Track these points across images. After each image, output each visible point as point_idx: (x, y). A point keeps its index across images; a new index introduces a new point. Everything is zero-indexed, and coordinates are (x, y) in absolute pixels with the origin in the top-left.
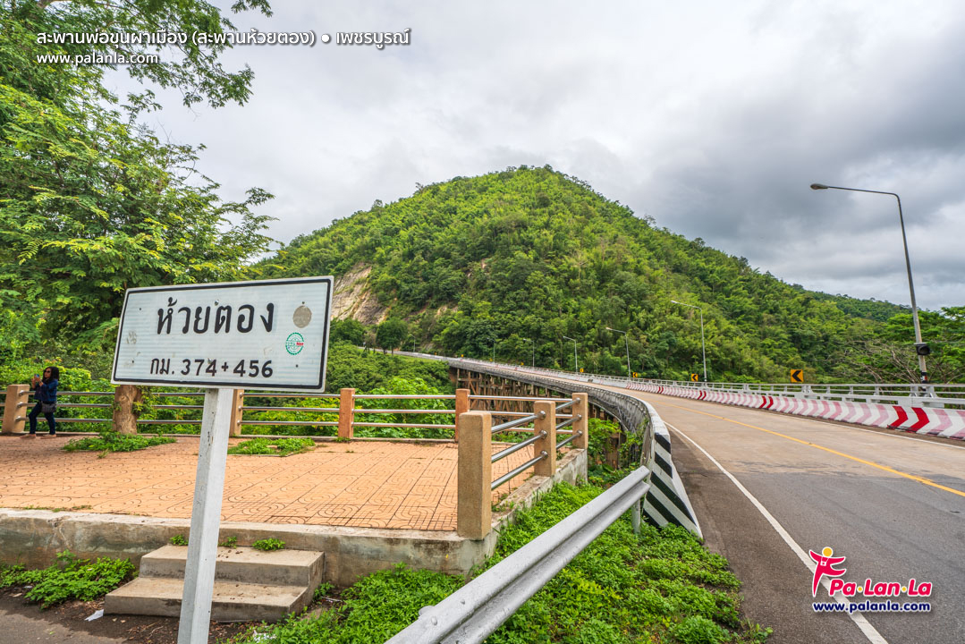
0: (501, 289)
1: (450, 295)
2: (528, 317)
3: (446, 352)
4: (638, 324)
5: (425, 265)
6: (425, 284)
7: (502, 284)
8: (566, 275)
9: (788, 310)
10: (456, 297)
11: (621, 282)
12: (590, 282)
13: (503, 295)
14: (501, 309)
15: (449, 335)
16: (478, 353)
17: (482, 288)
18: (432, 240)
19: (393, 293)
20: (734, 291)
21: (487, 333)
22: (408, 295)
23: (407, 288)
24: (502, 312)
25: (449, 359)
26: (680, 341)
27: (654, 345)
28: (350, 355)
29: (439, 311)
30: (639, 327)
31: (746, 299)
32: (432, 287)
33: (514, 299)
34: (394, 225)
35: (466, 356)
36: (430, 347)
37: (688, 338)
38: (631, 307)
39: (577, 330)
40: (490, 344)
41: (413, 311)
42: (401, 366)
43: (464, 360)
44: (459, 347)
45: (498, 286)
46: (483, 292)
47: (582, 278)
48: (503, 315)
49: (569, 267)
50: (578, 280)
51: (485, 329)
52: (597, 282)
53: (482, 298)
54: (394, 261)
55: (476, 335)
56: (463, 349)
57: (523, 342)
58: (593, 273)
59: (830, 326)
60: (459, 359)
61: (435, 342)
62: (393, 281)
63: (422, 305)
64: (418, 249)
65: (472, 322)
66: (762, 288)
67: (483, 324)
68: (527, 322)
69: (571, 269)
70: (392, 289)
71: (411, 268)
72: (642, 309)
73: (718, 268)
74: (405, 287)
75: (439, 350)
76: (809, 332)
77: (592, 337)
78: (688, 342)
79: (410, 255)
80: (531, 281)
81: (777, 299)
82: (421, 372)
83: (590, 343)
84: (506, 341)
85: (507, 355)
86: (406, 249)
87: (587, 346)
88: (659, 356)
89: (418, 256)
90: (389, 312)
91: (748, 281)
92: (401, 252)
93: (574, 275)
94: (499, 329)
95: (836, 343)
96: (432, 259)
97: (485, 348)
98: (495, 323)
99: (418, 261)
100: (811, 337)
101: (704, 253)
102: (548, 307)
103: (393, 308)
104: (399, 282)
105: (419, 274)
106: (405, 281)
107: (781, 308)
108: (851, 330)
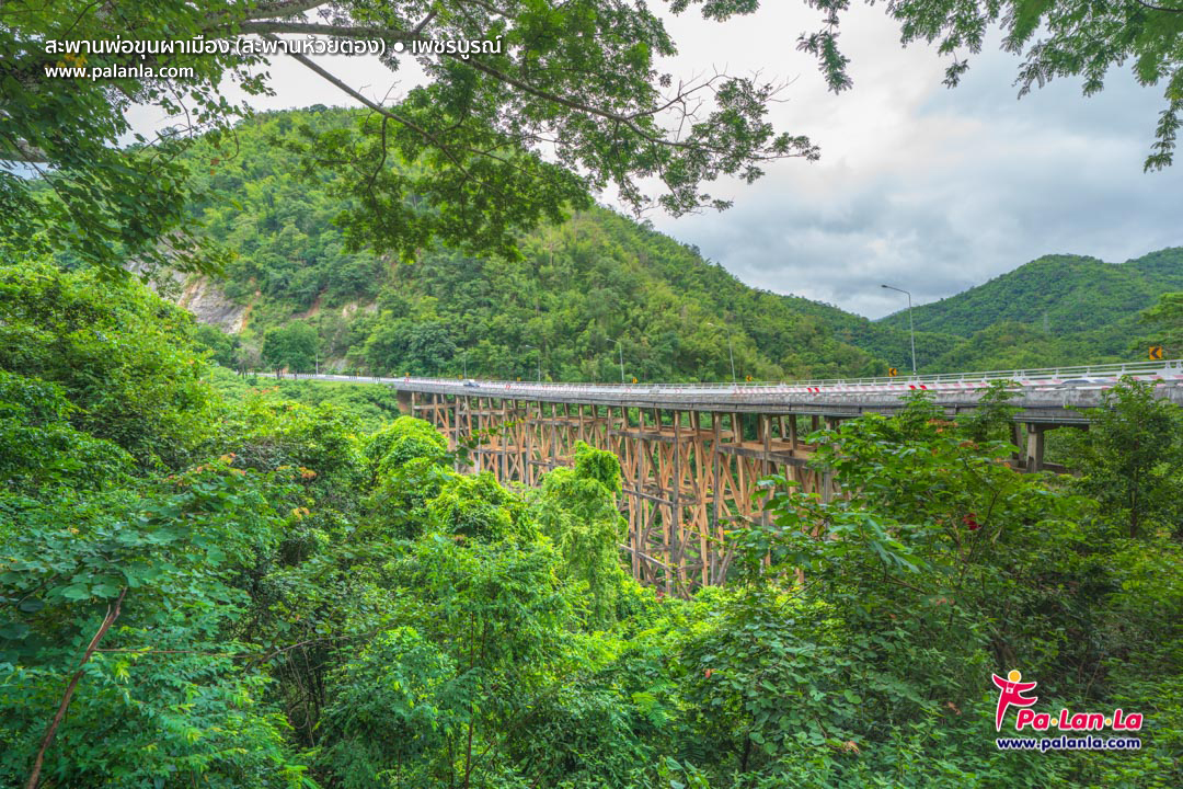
0: (447, 278)
1: (359, 287)
2: (498, 318)
3: (375, 371)
4: (635, 323)
5: (304, 241)
6: (310, 270)
7: (448, 273)
8: (534, 260)
9: (743, 306)
10: (372, 289)
11: (605, 271)
12: (567, 271)
13: (451, 287)
14: (450, 307)
15: (376, 346)
16: (430, 368)
17: (409, 277)
18: (307, 201)
19: (251, 283)
20: (692, 284)
21: (441, 341)
22: (282, 288)
23: (279, 276)
24: (453, 311)
25: (382, 379)
26: (682, 342)
27: (656, 348)
28: (227, 383)
29: (345, 311)
30: (638, 326)
31: (704, 294)
32: (326, 276)
33: (469, 292)
34: (228, 172)
35: (412, 372)
36: (342, 364)
37: (690, 339)
38: (622, 302)
39: (565, 333)
40: (448, 355)
41: (295, 312)
42: (320, 394)
43: (412, 381)
44: (395, 363)
45: (441, 274)
46: (413, 283)
47: (554, 265)
48: (457, 315)
49: (536, 250)
50: (551, 267)
51: (438, 336)
52: (576, 271)
53: (413, 292)
54: (245, 233)
55: (425, 344)
56: (406, 365)
57: (498, 353)
58: (569, 259)
59: (780, 323)
60: (402, 380)
61: (351, 357)
62: (248, 264)
63: (310, 302)
64: (285, 216)
65: (415, 325)
66: (717, 282)
67: (435, 328)
68: (498, 324)
69: (540, 252)
70: (248, 279)
71: (278, 244)
72: (635, 304)
73: (672, 258)
74: (275, 275)
75: (362, 369)
76: (764, 331)
77: (585, 341)
78: (690, 343)
79: (272, 224)
80: (492, 268)
81: (732, 293)
82: (357, 401)
83: (584, 349)
84: (472, 350)
85: (475, 368)
86: (263, 214)
87: (580, 352)
88: (663, 361)
89: (289, 226)
90: (251, 315)
91: (702, 273)
92: (255, 219)
93: (544, 261)
94: (455, 334)
95: (786, 340)
96: (314, 232)
97: (442, 361)
98: (448, 327)
99: (289, 235)
100: (766, 335)
101: (654, 239)
102: (521, 303)
103: (256, 308)
104: (260, 266)
105: (296, 253)
106: (272, 265)
107: (736, 304)
108: (798, 326)
